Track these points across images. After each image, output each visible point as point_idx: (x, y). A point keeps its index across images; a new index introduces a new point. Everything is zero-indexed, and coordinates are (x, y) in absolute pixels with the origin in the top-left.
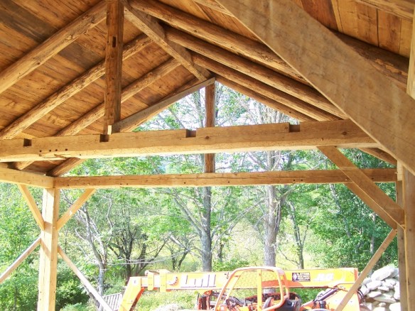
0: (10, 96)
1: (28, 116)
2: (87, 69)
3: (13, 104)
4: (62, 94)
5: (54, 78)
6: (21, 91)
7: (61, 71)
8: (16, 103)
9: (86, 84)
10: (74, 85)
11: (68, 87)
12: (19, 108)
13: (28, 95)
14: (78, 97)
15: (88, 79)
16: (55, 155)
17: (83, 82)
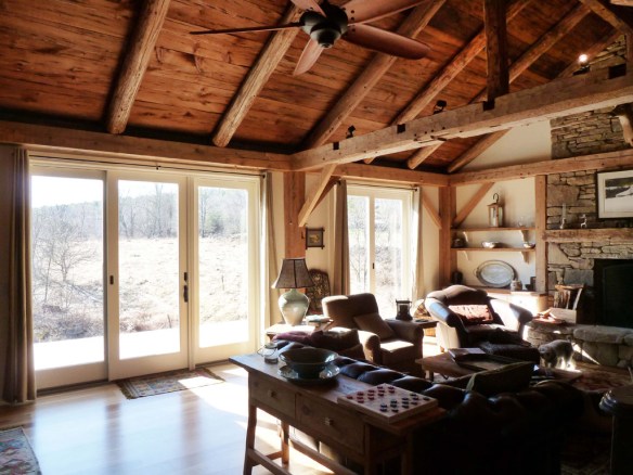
0: (388, 88)
1: (410, 109)
2: (468, 41)
3: (392, 97)
4: (444, 76)
5: (432, 59)
6: (398, 81)
7: (438, 48)
8: (395, 95)
9: (469, 60)
10: (455, 63)
11: (449, 67)
12: (400, 101)
13: (407, 84)
14: (462, 79)
15: (471, 52)
16: (432, 137)
17: (465, 56)
